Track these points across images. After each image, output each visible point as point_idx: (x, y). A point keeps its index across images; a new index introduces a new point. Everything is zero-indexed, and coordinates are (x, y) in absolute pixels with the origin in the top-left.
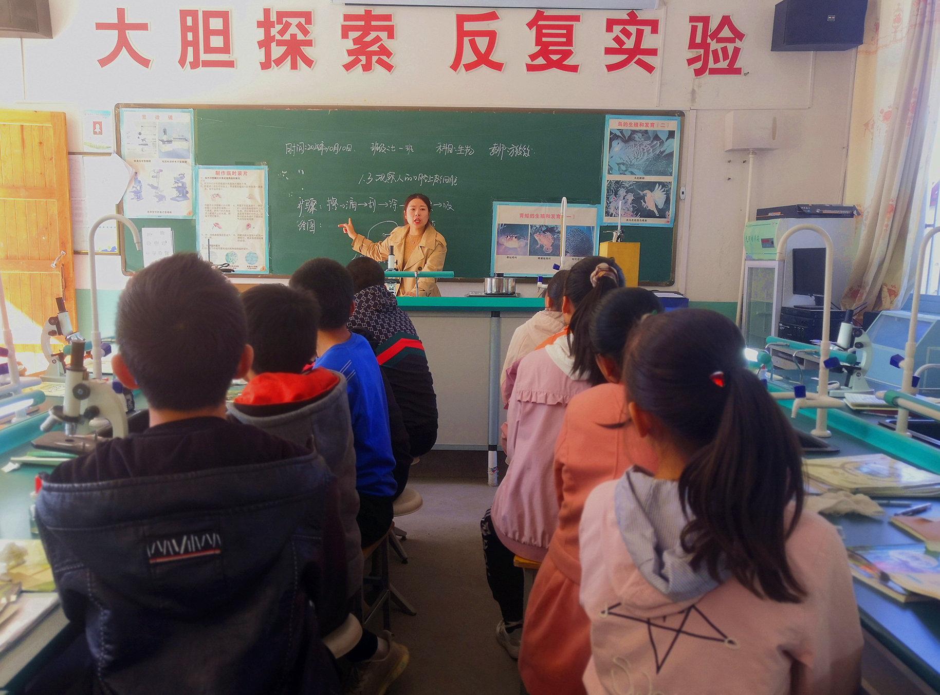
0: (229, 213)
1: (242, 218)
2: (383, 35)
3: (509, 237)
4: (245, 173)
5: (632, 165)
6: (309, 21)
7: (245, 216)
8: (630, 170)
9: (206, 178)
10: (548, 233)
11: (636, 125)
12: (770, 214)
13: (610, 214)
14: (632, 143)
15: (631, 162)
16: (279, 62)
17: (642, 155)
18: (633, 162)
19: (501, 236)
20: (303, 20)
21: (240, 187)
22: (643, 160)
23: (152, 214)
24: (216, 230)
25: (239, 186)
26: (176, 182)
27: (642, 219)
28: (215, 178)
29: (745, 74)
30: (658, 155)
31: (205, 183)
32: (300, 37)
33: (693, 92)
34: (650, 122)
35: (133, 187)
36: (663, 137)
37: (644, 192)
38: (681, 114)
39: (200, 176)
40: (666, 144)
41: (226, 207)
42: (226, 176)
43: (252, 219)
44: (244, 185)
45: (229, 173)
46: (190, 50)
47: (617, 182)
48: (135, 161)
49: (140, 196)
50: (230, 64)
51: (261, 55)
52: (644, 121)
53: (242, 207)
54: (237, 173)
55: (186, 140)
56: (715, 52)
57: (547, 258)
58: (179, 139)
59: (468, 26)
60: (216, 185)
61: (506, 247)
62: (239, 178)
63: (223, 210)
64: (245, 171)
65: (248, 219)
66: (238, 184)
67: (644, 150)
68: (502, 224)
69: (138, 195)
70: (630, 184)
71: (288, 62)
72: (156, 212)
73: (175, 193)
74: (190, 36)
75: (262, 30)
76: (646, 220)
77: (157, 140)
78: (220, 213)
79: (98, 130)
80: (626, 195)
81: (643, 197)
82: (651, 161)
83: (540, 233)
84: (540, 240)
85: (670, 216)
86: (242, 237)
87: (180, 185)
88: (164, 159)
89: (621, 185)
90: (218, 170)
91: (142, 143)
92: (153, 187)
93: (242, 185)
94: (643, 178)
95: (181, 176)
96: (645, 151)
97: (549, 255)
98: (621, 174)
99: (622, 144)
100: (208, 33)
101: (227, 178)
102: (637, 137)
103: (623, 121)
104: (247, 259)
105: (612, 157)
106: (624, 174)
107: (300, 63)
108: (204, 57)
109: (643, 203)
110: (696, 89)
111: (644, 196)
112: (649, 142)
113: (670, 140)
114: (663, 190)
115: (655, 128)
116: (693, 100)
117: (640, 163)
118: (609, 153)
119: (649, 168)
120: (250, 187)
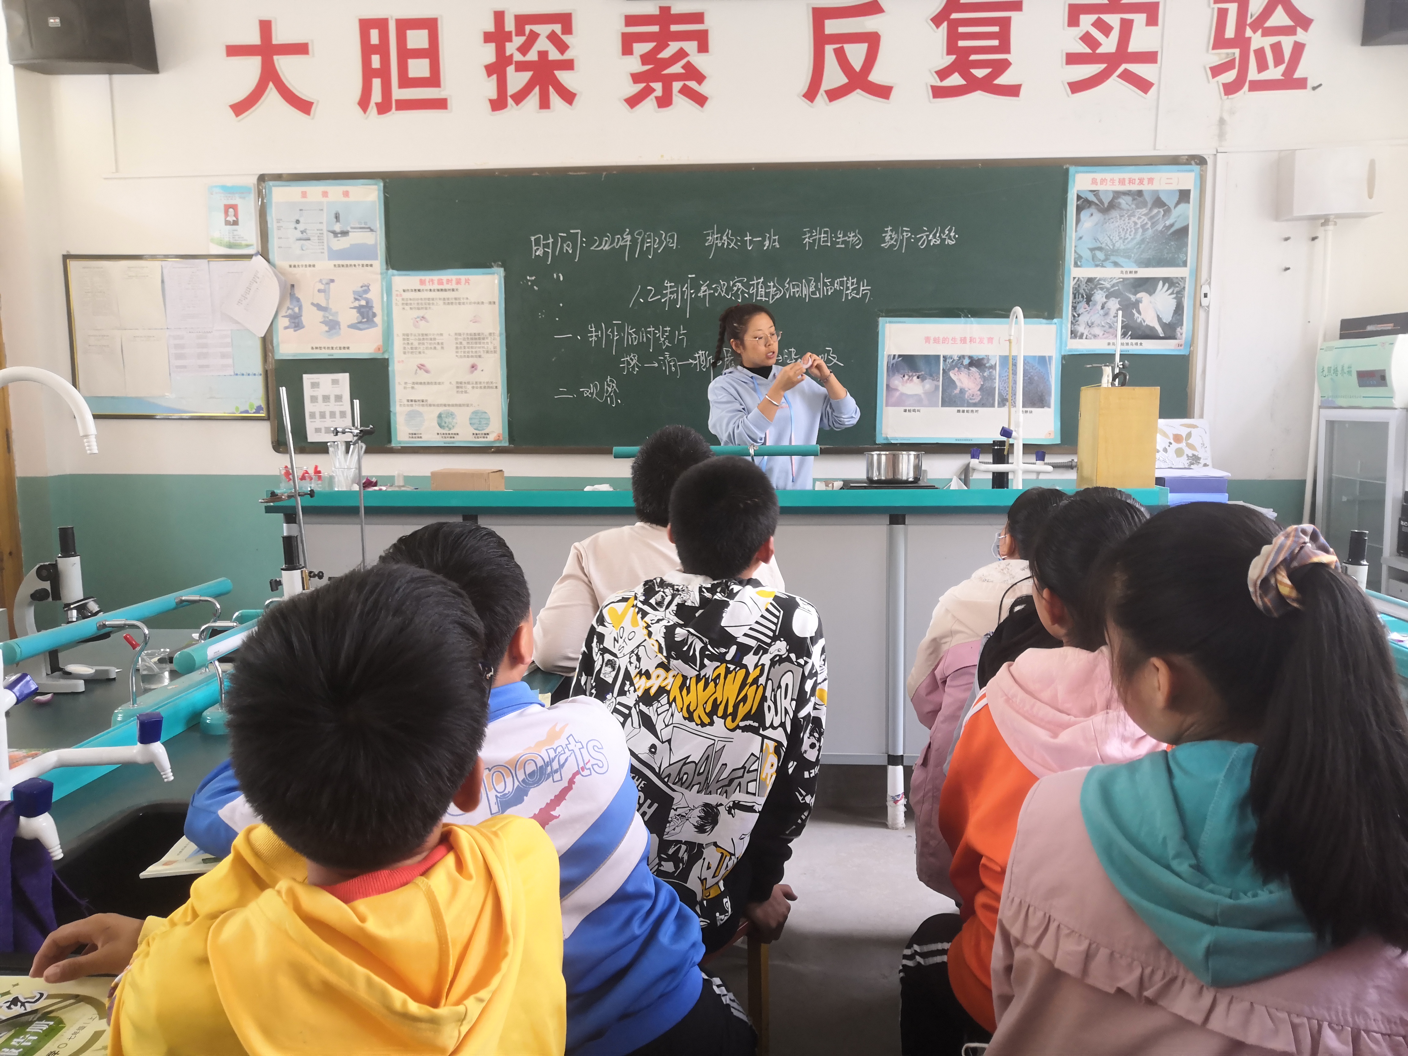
0: (442, 348)
1: (463, 354)
2: (691, 47)
3: (906, 377)
4: (467, 281)
5: (1115, 252)
6: (568, 29)
7: (468, 352)
8: (1113, 258)
9: (404, 291)
10: (973, 369)
11: (1122, 182)
12: (1370, 328)
13: (1079, 334)
14: (1115, 213)
15: (1114, 245)
16: (519, 97)
17: (1132, 233)
18: (1117, 245)
19: (894, 374)
20: (557, 28)
21: (459, 304)
22: (1135, 242)
23: (318, 351)
24: (423, 377)
25: (458, 302)
26: (356, 299)
27: (1134, 341)
28: (419, 290)
29: (1314, 88)
30: (1161, 232)
31: (403, 299)
32: (554, 55)
33: (1222, 122)
34: (1146, 176)
35: (288, 308)
36: (1171, 202)
37: (1139, 295)
38: (1200, 161)
39: (395, 288)
40: (1176, 213)
41: (437, 337)
42: (436, 286)
43: (480, 356)
44: (465, 301)
45: (440, 282)
46: (377, 83)
47: (1090, 280)
48: (290, 266)
49: (298, 323)
50: (441, 104)
51: (490, 88)
52: (1136, 176)
53: (462, 337)
54: (454, 282)
55: (372, 230)
56: (1260, 53)
57: (972, 411)
58: (361, 228)
59: (832, 27)
60: (420, 301)
61: (902, 394)
62: (457, 290)
63: (433, 342)
64: (467, 277)
65: (472, 357)
66: (456, 299)
67: (1136, 223)
68: (894, 356)
69: (296, 322)
70: (1112, 283)
71: (534, 98)
72: (324, 348)
73: (354, 316)
74: (376, 61)
75: (491, 47)
76: (1141, 344)
77: (325, 232)
78: (427, 348)
79: (232, 218)
80: (1105, 303)
81: (1136, 304)
82: (1148, 243)
83: (959, 368)
84: (960, 380)
85: (1184, 335)
86: (463, 385)
87: (363, 303)
88: (337, 262)
89: (1096, 286)
90: (423, 278)
91: (300, 235)
92: (319, 307)
93: (462, 301)
94: (1136, 272)
95: (364, 288)
96: (1139, 226)
97: (975, 405)
98: (1097, 266)
99: (1097, 216)
100: (405, 54)
101: (438, 290)
102: (1123, 201)
103: (1099, 176)
104: (473, 421)
105: (1081, 238)
106: (1103, 266)
107: (555, 98)
108: (398, 93)
109: (1136, 315)
110: (1226, 117)
111: (1138, 302)
112: (1144, 211)
113: (1182, 206)
114: (1170, 291)
115: (1155, 187)
116: (1221, 135)
117: (1130, 246)
118: (1076, 231)
119: (1145, 256)
120: (475, 303)
